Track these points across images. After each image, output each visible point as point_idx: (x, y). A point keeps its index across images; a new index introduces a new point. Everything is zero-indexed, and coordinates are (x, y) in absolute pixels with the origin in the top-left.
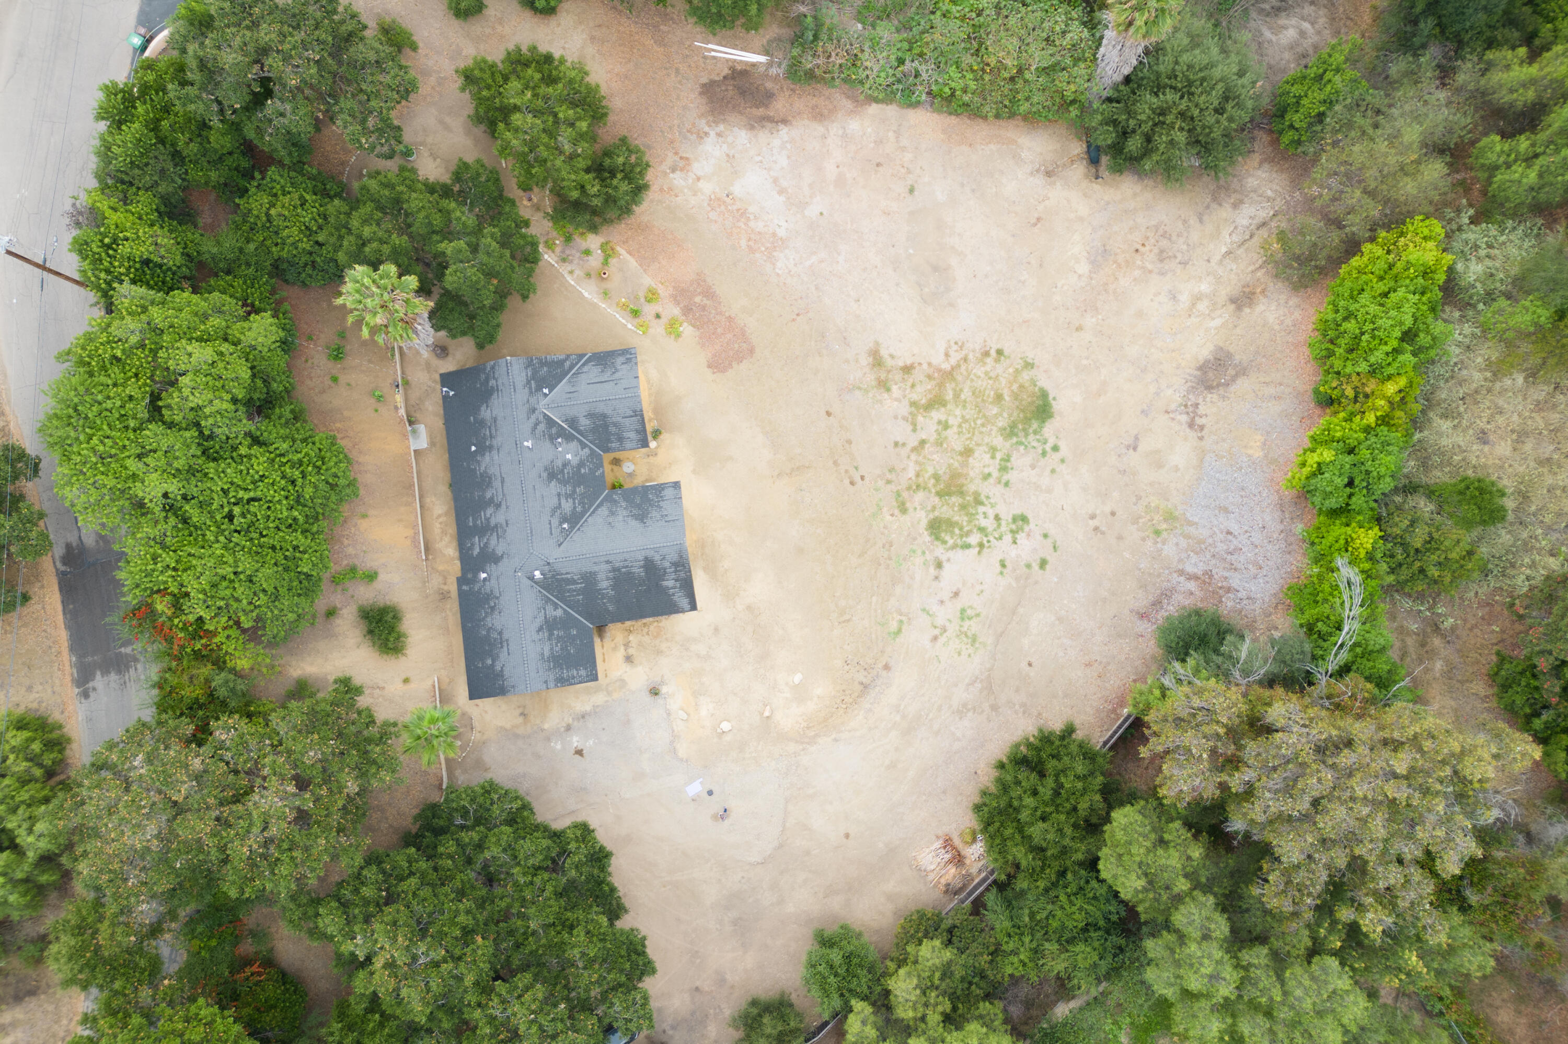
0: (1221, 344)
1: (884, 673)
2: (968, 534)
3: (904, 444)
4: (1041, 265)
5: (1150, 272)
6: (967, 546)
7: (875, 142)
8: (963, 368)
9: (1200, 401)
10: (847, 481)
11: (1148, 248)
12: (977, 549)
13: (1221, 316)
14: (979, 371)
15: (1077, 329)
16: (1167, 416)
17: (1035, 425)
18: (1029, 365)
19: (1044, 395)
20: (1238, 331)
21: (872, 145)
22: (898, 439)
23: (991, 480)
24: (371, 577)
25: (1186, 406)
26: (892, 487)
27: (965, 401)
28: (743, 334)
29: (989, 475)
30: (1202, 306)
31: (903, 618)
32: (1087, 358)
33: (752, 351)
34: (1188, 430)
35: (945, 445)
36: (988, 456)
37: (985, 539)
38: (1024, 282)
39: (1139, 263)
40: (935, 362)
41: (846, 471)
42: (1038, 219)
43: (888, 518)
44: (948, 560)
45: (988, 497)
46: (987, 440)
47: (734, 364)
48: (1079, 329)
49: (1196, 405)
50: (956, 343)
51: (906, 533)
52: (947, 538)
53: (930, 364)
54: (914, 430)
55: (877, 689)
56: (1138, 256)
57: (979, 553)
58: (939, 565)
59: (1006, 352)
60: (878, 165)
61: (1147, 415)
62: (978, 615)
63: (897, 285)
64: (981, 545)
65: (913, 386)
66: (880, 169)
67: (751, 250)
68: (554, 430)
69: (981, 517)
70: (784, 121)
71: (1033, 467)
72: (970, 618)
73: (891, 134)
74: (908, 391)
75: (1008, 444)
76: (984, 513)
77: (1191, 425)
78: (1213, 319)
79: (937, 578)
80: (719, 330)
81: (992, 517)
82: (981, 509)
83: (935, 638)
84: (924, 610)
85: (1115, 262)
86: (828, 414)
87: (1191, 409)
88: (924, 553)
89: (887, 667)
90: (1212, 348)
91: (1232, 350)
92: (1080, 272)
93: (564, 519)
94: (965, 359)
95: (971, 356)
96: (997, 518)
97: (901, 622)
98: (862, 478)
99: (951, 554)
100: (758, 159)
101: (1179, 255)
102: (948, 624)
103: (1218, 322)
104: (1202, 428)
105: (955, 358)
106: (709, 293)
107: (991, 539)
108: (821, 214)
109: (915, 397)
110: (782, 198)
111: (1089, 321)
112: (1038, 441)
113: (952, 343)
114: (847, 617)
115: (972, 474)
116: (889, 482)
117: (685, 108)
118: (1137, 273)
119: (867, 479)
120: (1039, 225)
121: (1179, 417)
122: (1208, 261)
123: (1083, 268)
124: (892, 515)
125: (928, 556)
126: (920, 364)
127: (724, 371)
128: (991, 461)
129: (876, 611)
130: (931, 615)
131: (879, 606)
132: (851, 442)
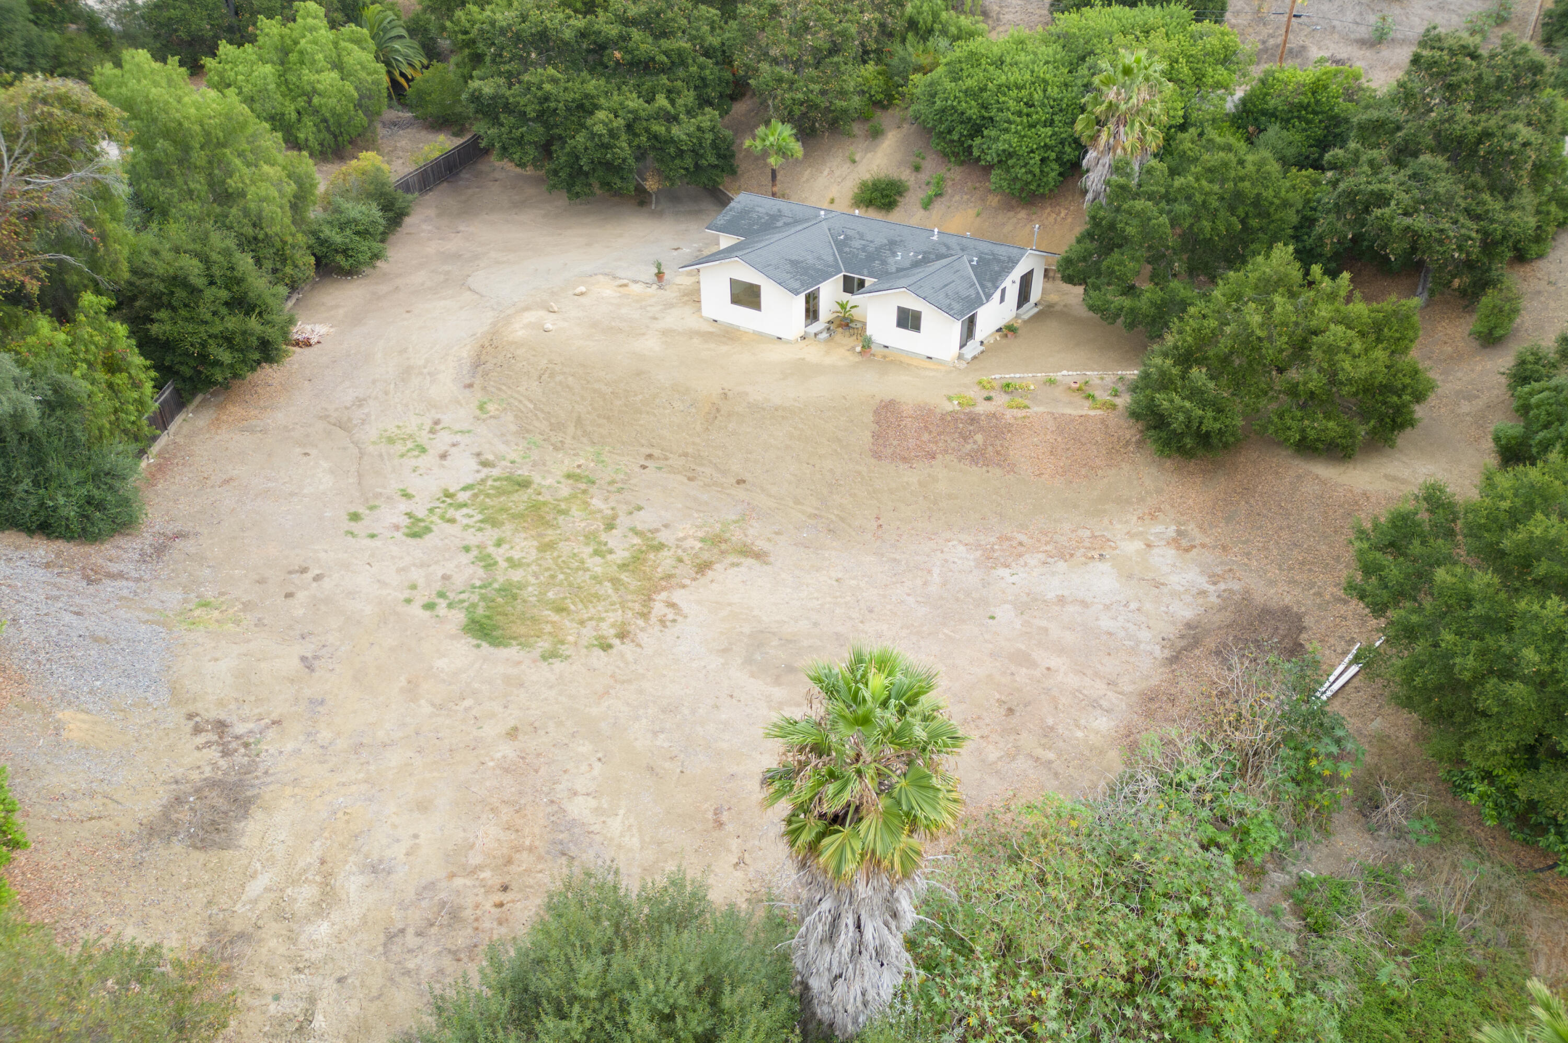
0: (227, 854)
1: (468, 381)
2: (477, 495)
3: (630, 513)
4: (651, 769)
5: (452, 876)
6: (466, 488)
7: (1052, 729)
8: (637, 607)
9: (223, 763)
10: (656, 452)
11: (488, 906)
12: (452, 491)
13: (255, 901)
14: (615, 616)
15: (516, 729)
16: (275, 716)
17: (480, 611)
18: (548, 656)
19: (497, 642)
20: (201, 897)
21: (1050, 721)
22: (642, 513)
23: (490, 542)
24: (927, 205)
25: (246, 745)
26: (603, 482)
27: (600, 583)
28: (904, 459)
29: (498, 544)
30: (306, 894)
31: (485, 416)
32: (467, 710)
33: (877, 456)
34: (222, 716)
35: (582, 538)
36: (516, 557)
37: (450, 501)
38: (655, 733)
39: (486, 874)
40: (679, 591)
41: (666, 459)
42: (720, 824)
43: (581, 462)
44: (478, 471)
46: (534, 568)
47: (874, 427)
48: (513, 733)
49: (225, 753)
50: (674, 621)
51: (550, 463)
52: (497, 483)
53: (684, 586)
54: (633, 529)
55: (464, 372)
56: (497, 881)
57: (446, 490)
58: (485, 463)
59: (598, 652)
60: (1011, 711)
61: (311, 701)
62: (402, 456)
63: (816, 624)
64: (449, 495)
65: (679, 559)
66: (1003, 711)
67: (1002, 538)
68: (933, 256)
69: (474, 512)
70: (1174, 659)
71: (445, 577)
72: (410, 450)
73: (1051, 755)
74: (680, 552)
75: (501, 579)
76: (471, 517)
77: (221, 726)
78: (268, 889)
79: (479, 455)
80: (926, 436)
81: (460, 518)
82: (479, 517)
83: (437, 423)
84: (469, 432)
85: (531, 849)
86: (740, 482)
87: (234, 745)
88: (513, 462)
89: (469, 386)
90: (244, 841)
91: (196, 854)
92: (579, 800)
93: (847, 238)
94: (645, 616)
95: (641, 622)
96: (451, 521)
97: (486, 412)
98: (644, 466)
99: (479, 476)
100: (1133, 606)
101: (411, 940)
102: (432, 436)
103: (255, 888)
104: (197, 730)
105: (659, 608)
106: (977, 457)
107: (442, 505)
108: (992, 618)
109: (667, 553)
110: (1051, 595)
111: (506, 750)
112: (463, 601)
113: (678, 618)
115: (522, 535)
116: (612, 482)
117: (1272, 583)
118: (475, 859)
119: (637, 469)
120: (710, 815)
121: (251, 726)
122: (340, 980)
123: (579, 808)
124: (579, 466)
125: (505, 462)
126: (694, 579)
127: (876, 412)
128: (507, 555)
129: (520, 401)
130: (457, 432)
131: (521, 406)
132: (690, 479)
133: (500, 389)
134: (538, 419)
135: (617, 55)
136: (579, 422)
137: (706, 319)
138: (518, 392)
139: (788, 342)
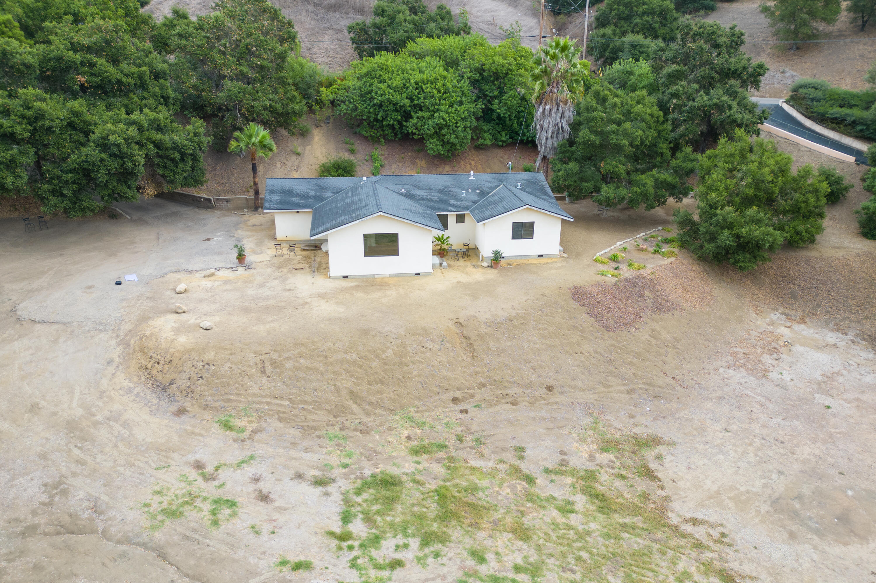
1: (174, 408)
2: (369, 520)
3: (522, 458)
6: (346, 518)
8: (682, 542)
10: (458, 394)
12: (338, 530)
22: (529, 452)
23: (471, 563)
26: (452, 441)
29: (482, 560)
31: (246, 434)
33: (609, 329)
36: (519, 561)
37: (356, 544)
40: (675, 505)
41: (473, 396)
43: (406, 433)
44: (327, 494)
45: (437, 555)
47: (584, 309)
50: (724, 535)
51: (379, 449)
52: (365, 496)
53: (668, 499)
54: (547, 471)
55: (155, 401)
57: (332, 534)
58: (319, 482)
62: (215, 523)
64: (344, 537)
65: (623, 477)
69: (400, 540)
72: (214, 512)
74: (611, 470)
76: (406, 546)
79: (300, 476)
81: (399, 556)
82: (414, 543)
83: (199, 466)
84: (252, 457)
86: (550, 389)
88: (345, 466)
89: (181, 412)
96: (396, 564)
97: (242, 430)
98: (465, 411)
99: (337, 497)
102: (217, 483)
107: (355, 553)
108: (828, 407)
109: (604, 477)
113: (722, 530)
114: (269, 369)
115: (481, 535)
116: (460, 439)
119: (463, 416)
124: (409, 438)
125: (337, 472)
126: (662, 488)
128: (510, 565)
129: (268, 403)
130: (240, 464)
131: (274, 407)
132: (512, 404)
133: (229, 401)
134: (310, 412)
135: (81, 79)
136: (354, 396)
137: (336, 278)
138: (255, 395)
139: (428, 275)
